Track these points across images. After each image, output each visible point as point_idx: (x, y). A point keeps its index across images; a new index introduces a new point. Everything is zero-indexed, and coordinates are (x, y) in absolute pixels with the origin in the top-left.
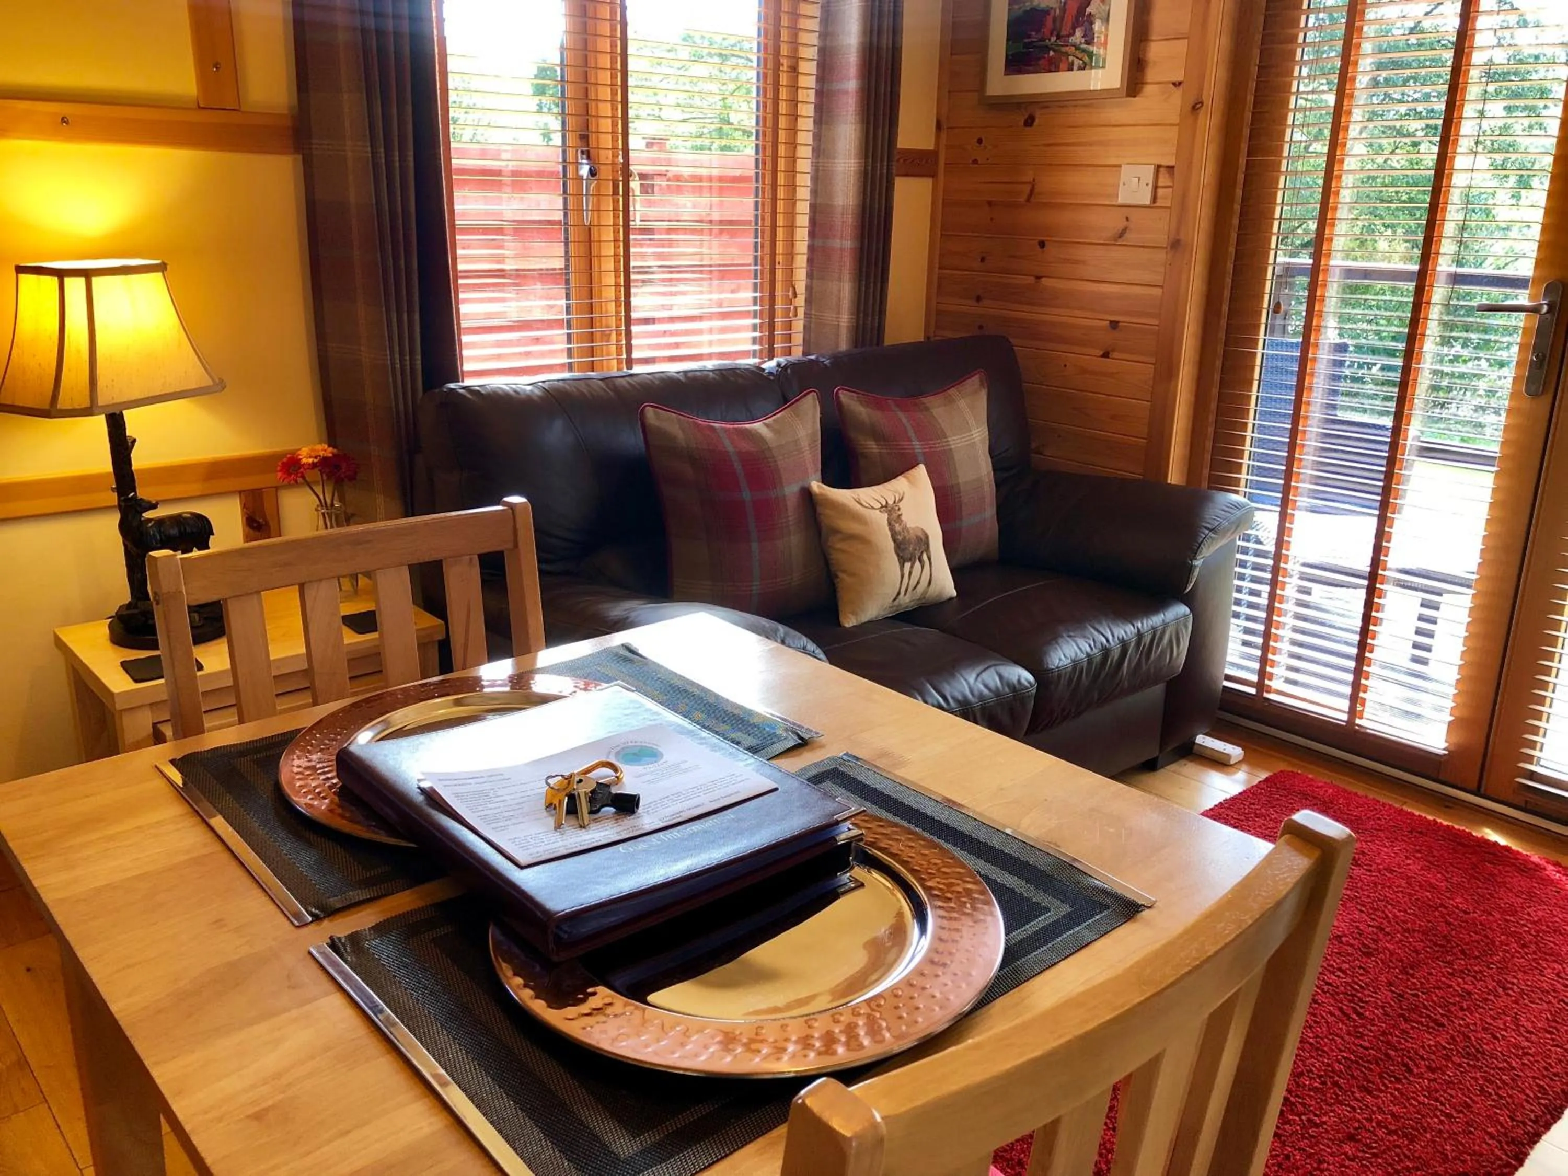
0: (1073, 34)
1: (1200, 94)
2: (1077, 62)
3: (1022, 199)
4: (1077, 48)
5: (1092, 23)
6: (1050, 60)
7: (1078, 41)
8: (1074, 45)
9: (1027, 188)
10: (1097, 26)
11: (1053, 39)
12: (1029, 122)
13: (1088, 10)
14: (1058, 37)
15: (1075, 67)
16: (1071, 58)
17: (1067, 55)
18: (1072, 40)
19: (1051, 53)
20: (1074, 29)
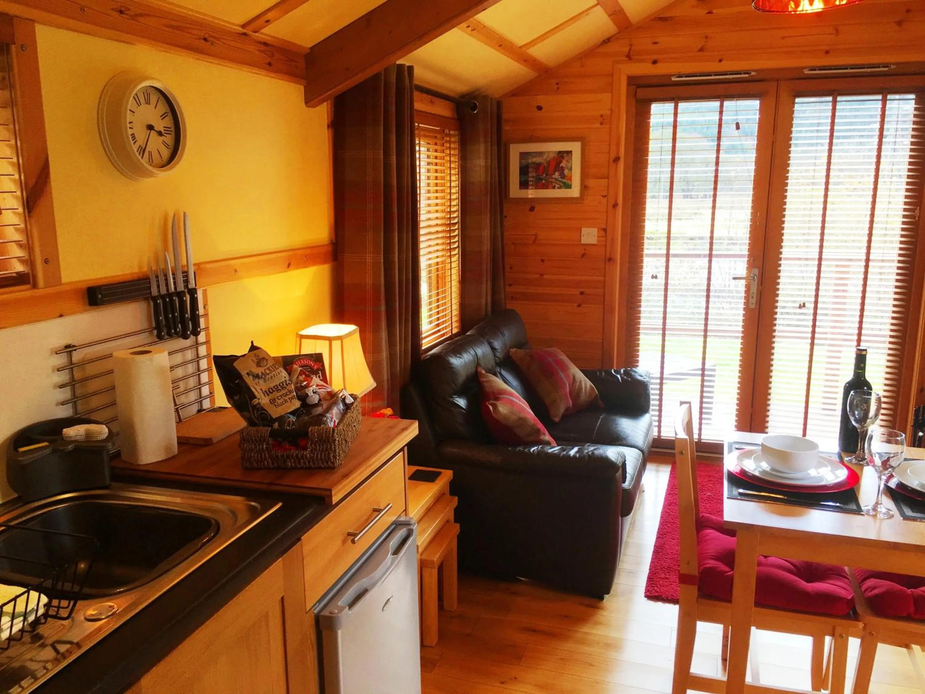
0: (554, 174)
1: (616, 200)
2: (557, 186)
3: (530, 242)
4: (556, 180)
5: (563, 170)
6: (543, 184)
7: (557, 177)
8: (555, 178)
9: (533, 237)
10: (566, 172)
11: (544, 175)
12: (532, 209)
13: (561, 165)
14: (547, 175)
15: (556, 188)
16: (554, 184)
17: (552, 182)
18: (554, 176)
19: (544, 181)
20: (554, 172)
